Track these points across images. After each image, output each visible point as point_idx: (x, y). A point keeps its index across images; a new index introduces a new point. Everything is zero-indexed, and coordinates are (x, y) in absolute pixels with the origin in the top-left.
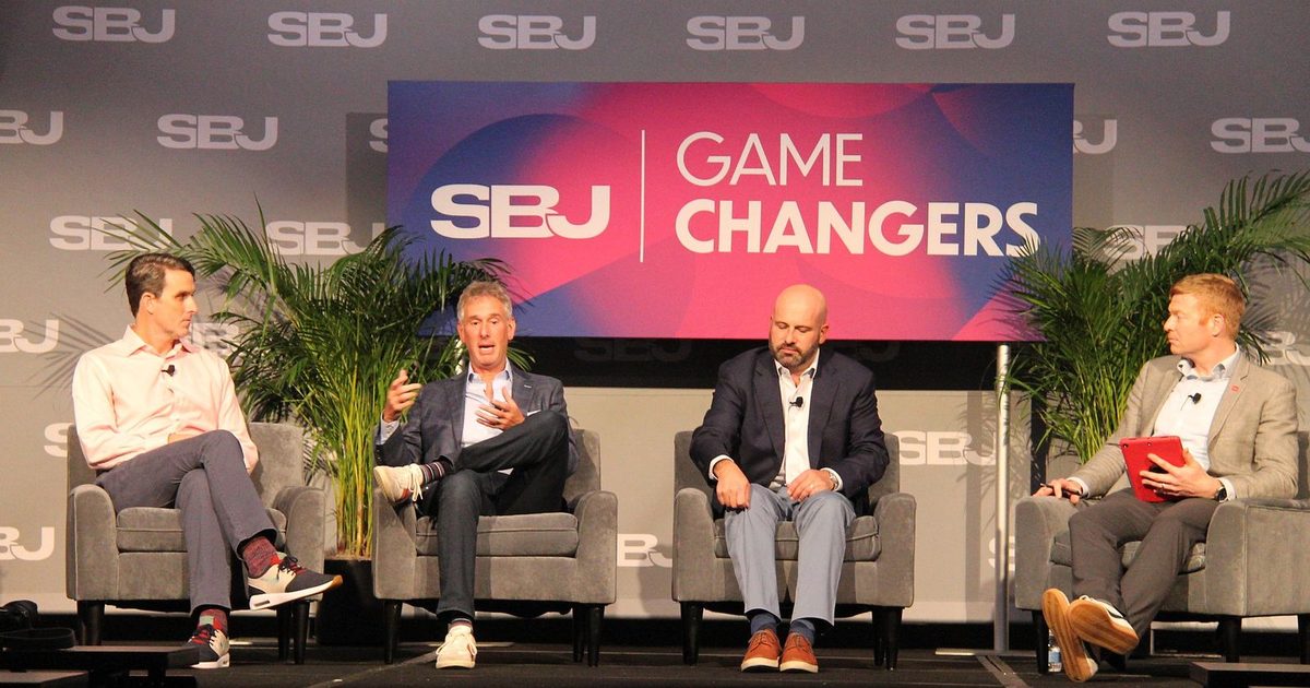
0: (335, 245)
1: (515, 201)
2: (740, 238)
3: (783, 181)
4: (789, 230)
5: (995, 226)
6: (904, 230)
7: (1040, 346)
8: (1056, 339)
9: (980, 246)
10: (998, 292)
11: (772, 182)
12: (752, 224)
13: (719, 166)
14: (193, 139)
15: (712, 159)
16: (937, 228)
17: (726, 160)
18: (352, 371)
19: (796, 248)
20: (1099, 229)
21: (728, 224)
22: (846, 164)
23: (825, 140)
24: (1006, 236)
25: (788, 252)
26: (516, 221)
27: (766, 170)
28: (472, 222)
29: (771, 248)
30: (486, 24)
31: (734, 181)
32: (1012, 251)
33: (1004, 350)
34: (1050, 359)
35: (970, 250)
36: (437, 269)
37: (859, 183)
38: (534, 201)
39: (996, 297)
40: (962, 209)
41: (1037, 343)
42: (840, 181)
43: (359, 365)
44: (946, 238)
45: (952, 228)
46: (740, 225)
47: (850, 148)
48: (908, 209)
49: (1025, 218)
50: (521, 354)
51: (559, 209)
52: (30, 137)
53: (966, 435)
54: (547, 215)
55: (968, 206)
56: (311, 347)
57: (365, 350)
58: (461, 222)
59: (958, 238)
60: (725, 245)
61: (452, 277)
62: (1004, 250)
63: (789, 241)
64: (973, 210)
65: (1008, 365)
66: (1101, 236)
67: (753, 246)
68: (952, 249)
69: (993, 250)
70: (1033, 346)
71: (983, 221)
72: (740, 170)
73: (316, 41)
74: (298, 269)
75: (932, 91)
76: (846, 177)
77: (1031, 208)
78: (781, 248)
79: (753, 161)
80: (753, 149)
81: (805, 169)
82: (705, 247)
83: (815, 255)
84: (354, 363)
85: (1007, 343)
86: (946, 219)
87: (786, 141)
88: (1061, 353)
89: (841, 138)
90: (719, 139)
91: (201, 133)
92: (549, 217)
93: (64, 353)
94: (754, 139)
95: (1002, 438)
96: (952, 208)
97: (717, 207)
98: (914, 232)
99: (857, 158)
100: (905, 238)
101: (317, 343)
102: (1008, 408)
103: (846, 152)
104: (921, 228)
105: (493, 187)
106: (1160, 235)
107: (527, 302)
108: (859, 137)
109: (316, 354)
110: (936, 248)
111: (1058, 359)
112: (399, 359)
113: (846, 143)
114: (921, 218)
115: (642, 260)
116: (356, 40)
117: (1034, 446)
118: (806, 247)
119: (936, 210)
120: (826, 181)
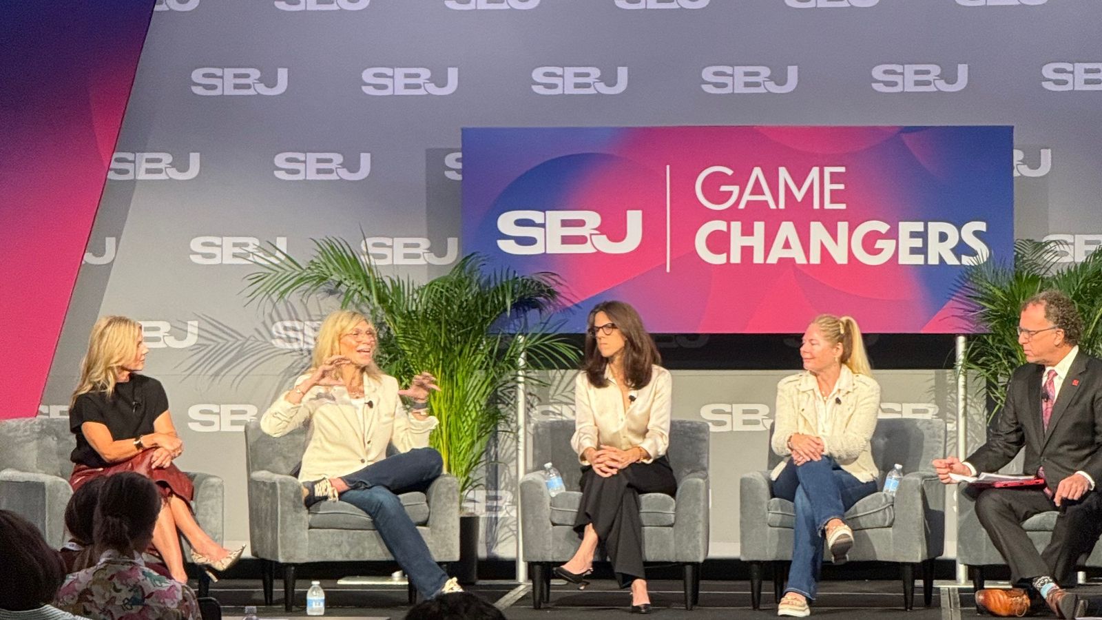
0: (417, 256)
1: (565, 223)
2: (747, 251)
3: (782, 205)
4: (787, 245)
5: (953, 241)
6: (880, 244)
7: (990, 337)
8: (1002, 333)
9: (941, 258)
10: (955, 293)
11: (772, 206)
12: (757, 240)
13: (730, 193)
14: (303, 172)
15: (724, 188)
16: (906, 243)
17: (735, 189)
18: (437, 366)
19: (793, 260)
20: (1037, 240)
21: (737, 241)
22: (833, 192)
23: (815, 172)
24: (962, 249)
25: (786, 263)
26: (566, 240)
27: (768, 197)
28: (530, 241)
29: (773, 259)
30: (538, 74)
31: (742, 206)
32: (967, 260)
33: (961, 341)
34: (998, 349)
35: (934, 260)
36: (504, 280)
37: (843, 206)
38: (581, 223)
39: (954, 298)
40: (926, 227)
41: (988, 335)
42: (828, 205)
43: (443, 360)
44: (914, 251)
45: (918, 243)
46: (747, 241)
47: (835, 178)
48: (883, 227)
49: (977, 234)
50: (573, 349)
51: (601, 230)
52: (174, 174)
53: (934, 406)
54: (591, 235)
55: (930, 224)
56: (406, 348)
57: (447, 349)
58: (522, 241)
59: (923, 251)
60: (736, 258)
61: (516, 286)
62: (960, 259)
63: (787, 254)
64: (935, 228)
65: (965, 352)
66: (1039, 246)
67: (758, 258)
68: (918, 260)
69: (951, 260)
70: (985, 337)
71: (943, 237)
72: (747, 197)
73: (401, 91)
74: (392, 282)
75: (901, 132)
76: (832, 201)
77: (981, 226)
78: (781, 260)
79: (757, 190)
80: (757, 181)
81: (799, 195)
82: (720, 259)
83: (809, 265)
84: (439, 359)
85: (964, 335)
86: (914, 235)
87: (783, 173)
88: (1006, 344)
89: (828, 170)
90: (729, 172)
91: (309, 167)
92: (593, 236)
93: (204, 345)
94: (757, 172)
95: (961, 411)
96: (918, 227)
97: (729, 227)
98: (887, 246)
99: (841, 187)
100: (880, 250)
101: (410, 344)
102: (965, 387)
103: (832, 182)
104: (894, 242)
105: (547, 212)
106: (1087, 243)
107: (576, 305)
108: (842, 169)
109: (410, 353)
110: (906, 259)
111: (1005, 349)
112: (473, 354)
113: (832, 174)
114: (893, 234)
115: (668, 270)
116: (433, 90)
117: (989, 414)
118: (801, 259)
119: (905, 228)
120: (816, 205)
